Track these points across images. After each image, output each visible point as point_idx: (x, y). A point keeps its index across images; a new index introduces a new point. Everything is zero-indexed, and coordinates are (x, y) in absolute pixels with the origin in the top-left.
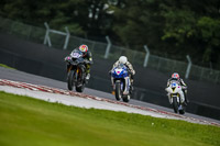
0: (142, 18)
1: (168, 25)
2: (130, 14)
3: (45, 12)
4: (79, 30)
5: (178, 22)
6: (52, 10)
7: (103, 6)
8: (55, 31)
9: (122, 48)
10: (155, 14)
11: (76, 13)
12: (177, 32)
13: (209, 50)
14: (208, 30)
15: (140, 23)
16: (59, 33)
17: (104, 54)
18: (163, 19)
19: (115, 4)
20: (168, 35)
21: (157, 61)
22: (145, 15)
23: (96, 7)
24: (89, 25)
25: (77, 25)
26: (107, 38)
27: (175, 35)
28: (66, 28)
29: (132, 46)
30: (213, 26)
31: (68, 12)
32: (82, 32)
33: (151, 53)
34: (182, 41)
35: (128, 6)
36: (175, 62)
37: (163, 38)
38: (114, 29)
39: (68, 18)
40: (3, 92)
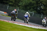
2: (46, 9)
3: (29, 8)
4: (36, 12)
7: (41, 7)
8: (31, 12)
11: (35, 8)
17: (41, 17)
19: (43, 6)
23: (39, 7)
24: (38, 11)
25: (35, 11)
26: (42, 14)
35: (46, 7)
38: (43, 12)
39: (33, 9)
40: (19, 25)
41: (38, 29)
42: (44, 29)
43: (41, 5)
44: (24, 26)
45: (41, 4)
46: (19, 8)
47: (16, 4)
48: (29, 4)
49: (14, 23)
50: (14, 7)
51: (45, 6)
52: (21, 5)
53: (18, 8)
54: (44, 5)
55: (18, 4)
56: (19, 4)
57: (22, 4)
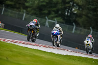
0: (89, 15)
2: (84, 13)
3: (46, 12)
4: (61, 20)
6: (49, 11)
7: (72, 9)
8: (50, 21)
9: (80, 28)
10: (95, 13)
11: (60, 12)
15: (88, 17)
17: (72, 30)
19: (77, 8)
23: (69, 10)
24: (66, 18)
25: (60, 18)
26: (74, 24)
28: (55, 19)
29: (85, 27)
31: (56, 12)
35: (83, 9)
39: (56, 15)
40: (27, 48)
41: (67, 55)
42: (79, 57)
43: (73, 5)
44: (38, 50)
45: (71, 3)
46: (27, 11)
47: (20, 4)
48: (47, 3)
49: (15, 44)
50: (15, 9)
51: (80, 7)
52: (31, 6)
53: (24, 12)
54: (78, 5)
55: (24, 4)
56: (26, 3)
57: (32, 4)
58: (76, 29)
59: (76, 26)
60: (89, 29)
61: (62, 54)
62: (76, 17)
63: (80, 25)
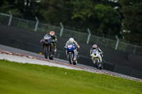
0: (59, 5)
1: (75, 10)
2: (51, 3)
4: (18, 13)
5: (82, 7)
9: (46, 25)
10: (67, 2)
11: (16, 2)
12: (81, 14)
13: (102, 25)
14: (101, 12)
15: (57, 8)
16: (6, 15)
18: (72, 5)
20: (76, 16)
21: (68, 33)
22: (61, 3)
24: (25, 10)
25: (17, 10)
27: (80, 16)
28: (10, 12)
29: (52, 23)
30: (104, 10)
31: (11, 1)
32: (20, 14)
33: (64, 28)
34: (84, 19)
36: (80, 33)
37: (72, 18)
38: (40, 12)
58: (39, 26)
59: (40, 22)
60: (59, 25)
61: (19, 61)
62: (39, 9)
63: (45, 20)
